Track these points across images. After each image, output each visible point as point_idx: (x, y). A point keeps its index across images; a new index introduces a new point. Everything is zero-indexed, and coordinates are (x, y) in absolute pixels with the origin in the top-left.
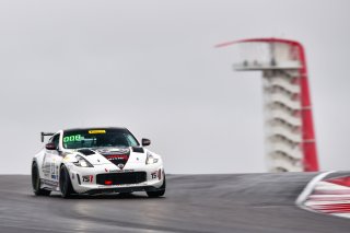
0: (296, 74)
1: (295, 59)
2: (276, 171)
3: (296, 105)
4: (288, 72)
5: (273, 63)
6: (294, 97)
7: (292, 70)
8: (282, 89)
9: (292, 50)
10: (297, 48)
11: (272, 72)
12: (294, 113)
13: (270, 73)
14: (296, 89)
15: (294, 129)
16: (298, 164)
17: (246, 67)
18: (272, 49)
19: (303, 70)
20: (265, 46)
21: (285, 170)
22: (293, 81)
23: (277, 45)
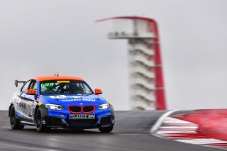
0: (151, 42)
1: (150, 31)
2: (136, 110)
3: (151, 64)
4: (146, 41)
5: (136, 34)
6: (150, 58)
7: (149, 39)
8: (141, 52)
9: (149, 25)
10: (152, 23)
11: (135, 40)
12: (150, 69)
13: (133, 40)
14: (151, 52)
15: (149, 80)
16: (152, 104)
17: (117, 36)
18: (135, 24)
19: (156, 39)
20: (130, 22)
21: (143, 109)
22: (150, 46)
23: (139, 21)
